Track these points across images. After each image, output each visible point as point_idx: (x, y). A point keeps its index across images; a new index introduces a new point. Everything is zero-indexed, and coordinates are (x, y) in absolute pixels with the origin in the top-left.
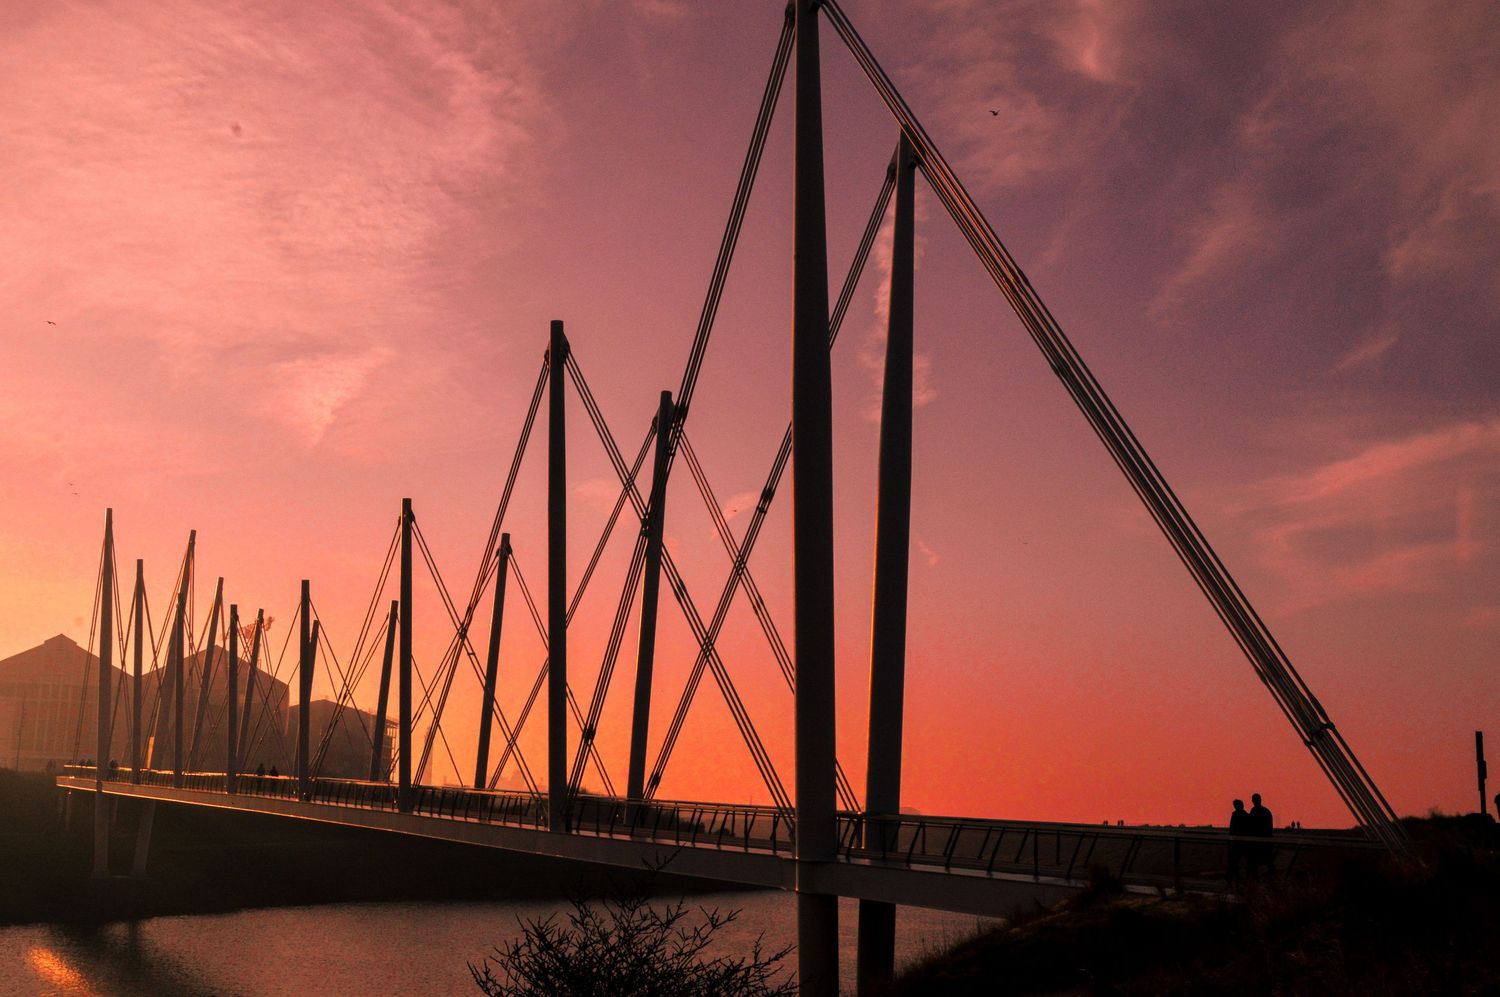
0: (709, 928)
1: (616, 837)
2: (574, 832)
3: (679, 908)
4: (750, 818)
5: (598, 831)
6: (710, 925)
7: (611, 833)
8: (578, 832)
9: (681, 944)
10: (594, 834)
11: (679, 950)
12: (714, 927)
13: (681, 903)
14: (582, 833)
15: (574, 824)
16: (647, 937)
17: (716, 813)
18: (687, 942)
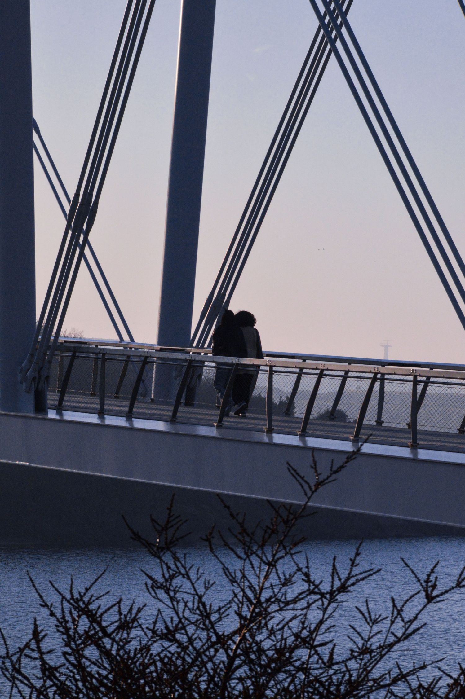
0: (422, 599)
1: (139, 424)
2: (52, 414)
3: (353, 564)
4: (420, 388)
5: (101, 413)
6: (423, 594)
7: (129, 416)
8: (59, 413)
9: (365, 630)
10: (93, 419)
11: (360, 643)
12: (430, 599)
13: (357, 554)
14: (69, 416)
15: (52, 398)
16: (295, 618)
17: (345, 378)
18: (376, 628)
